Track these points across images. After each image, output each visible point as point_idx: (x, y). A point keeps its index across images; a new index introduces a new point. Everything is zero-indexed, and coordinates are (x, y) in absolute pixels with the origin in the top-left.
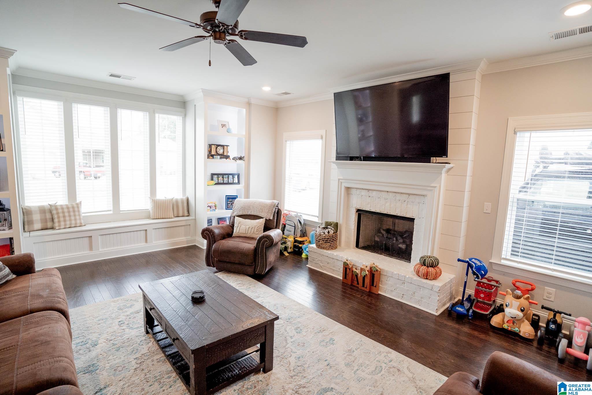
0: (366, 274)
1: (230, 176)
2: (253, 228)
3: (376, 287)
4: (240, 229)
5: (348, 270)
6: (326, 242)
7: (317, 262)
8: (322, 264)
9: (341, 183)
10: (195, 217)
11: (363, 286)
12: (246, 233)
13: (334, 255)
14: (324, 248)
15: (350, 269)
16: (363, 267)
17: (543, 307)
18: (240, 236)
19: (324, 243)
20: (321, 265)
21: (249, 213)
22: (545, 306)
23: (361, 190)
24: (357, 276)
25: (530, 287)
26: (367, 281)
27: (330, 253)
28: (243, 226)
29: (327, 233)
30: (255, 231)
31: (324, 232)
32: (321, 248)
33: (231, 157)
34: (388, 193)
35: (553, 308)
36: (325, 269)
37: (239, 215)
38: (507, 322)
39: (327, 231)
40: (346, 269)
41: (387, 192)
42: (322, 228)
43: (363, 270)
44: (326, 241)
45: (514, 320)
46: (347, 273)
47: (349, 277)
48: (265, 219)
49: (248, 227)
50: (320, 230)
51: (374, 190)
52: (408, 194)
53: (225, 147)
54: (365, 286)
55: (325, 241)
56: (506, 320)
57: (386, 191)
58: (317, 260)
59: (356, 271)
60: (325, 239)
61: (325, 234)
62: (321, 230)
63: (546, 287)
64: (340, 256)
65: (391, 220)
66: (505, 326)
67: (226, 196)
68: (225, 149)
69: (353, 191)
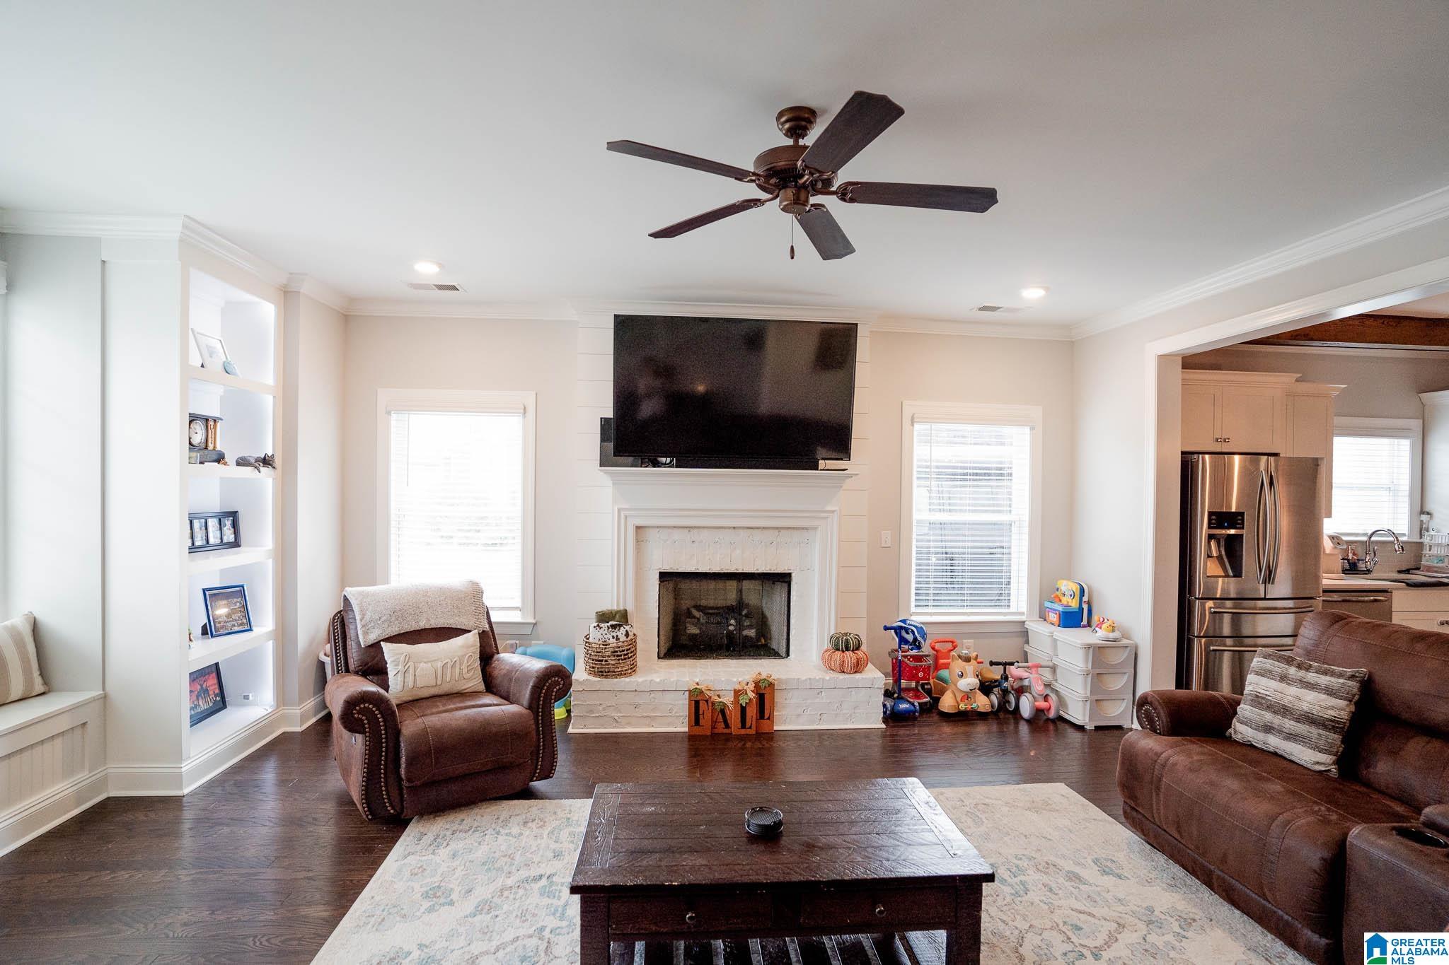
0: (750, 700)
1: (209, 520)
2: (458, 663)
3: (769, 718)
4: (415, 675)
5: (702, 705)
6: (625, 659)
7: (603, 713)
8: (621, 712)
9: (626, 517)
10: (104, 690)
11: (743, 726)
12: (439, 683)
13: (655, 682)
14: (620, 674)
15: (707, 701)
16: (739, 688)
17: (992, 664)
18: (417, 698)
19: (621, 661)
20: (616, 715)
21: (423, 624)
22: (993, 661)
23: (670, 530)
24: (723, 712)
25: (950, 646)
26: (752, 712)
27: (643, 682)
28: (422, 664)
29: (623, 638)
30: (465, 671)
31: (617, 636)
32: (614, 675)
33: (231, 458)
34: (736, 530)
35: (1000, 661)
36: (629, 724)
37: (391, 637)
38: (961, 701)
39: (624, 633)
40: (697, 703)
41: (734, 528)
42: (609, 628)
43: (741, 694)
44: (625, 655)
45: (967, 696)
46: (701, 712)
47: (706, 719)
48: (476, 632)
49: (439, 664)
50: (604, 633)
51: (704, 527)
52: (777, 528)
53: (211, 423)
54: (748, 726)
55: (623, 657)
56: (959, 699)
57: (730, 528)
58: (601, 708)
59: (721, 700)
60: (623, 651)
61: (619, 639)
62: (606, 632)
63: (965, 641)
64: (672, 679)
65: (732, 585)
66: (962, 707)
67: (204, 590)
68: (210, 431)
69: (652, 535)
